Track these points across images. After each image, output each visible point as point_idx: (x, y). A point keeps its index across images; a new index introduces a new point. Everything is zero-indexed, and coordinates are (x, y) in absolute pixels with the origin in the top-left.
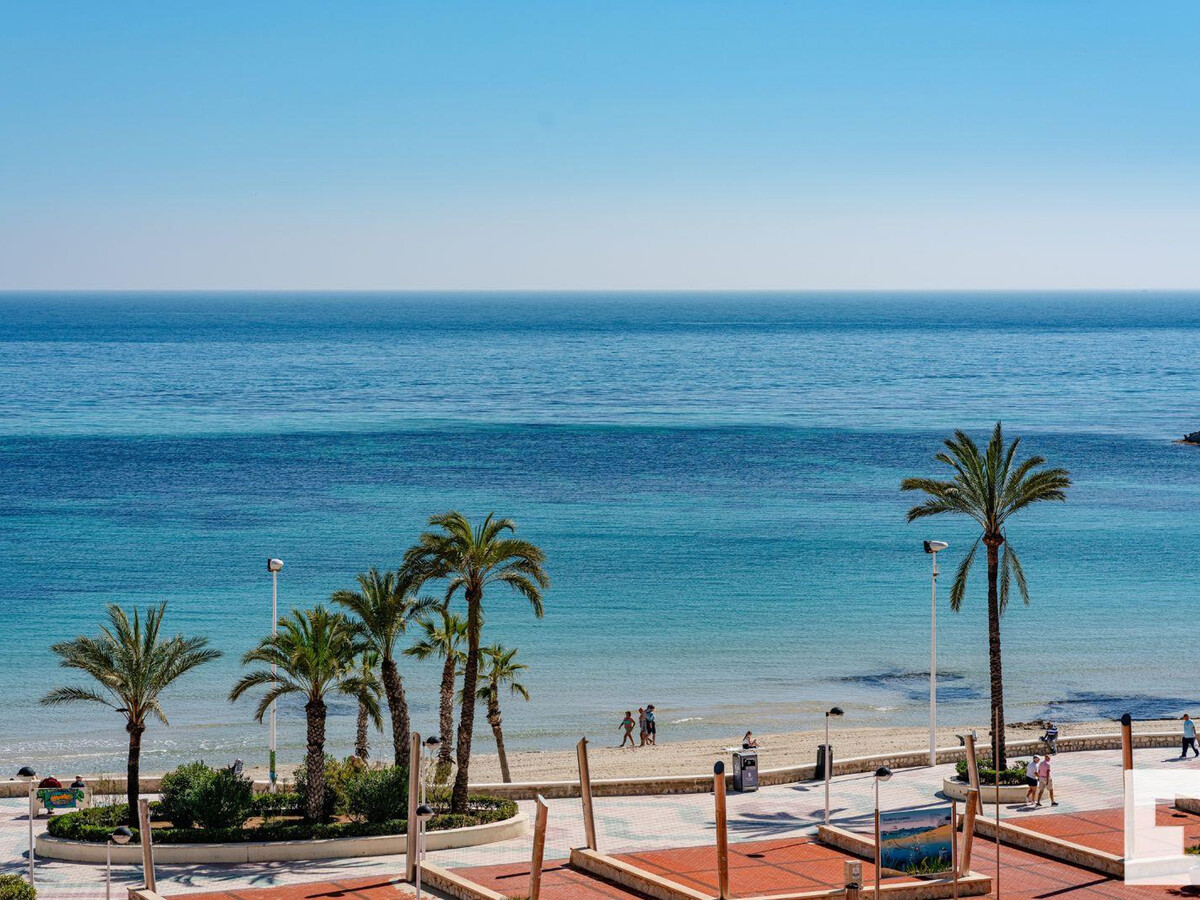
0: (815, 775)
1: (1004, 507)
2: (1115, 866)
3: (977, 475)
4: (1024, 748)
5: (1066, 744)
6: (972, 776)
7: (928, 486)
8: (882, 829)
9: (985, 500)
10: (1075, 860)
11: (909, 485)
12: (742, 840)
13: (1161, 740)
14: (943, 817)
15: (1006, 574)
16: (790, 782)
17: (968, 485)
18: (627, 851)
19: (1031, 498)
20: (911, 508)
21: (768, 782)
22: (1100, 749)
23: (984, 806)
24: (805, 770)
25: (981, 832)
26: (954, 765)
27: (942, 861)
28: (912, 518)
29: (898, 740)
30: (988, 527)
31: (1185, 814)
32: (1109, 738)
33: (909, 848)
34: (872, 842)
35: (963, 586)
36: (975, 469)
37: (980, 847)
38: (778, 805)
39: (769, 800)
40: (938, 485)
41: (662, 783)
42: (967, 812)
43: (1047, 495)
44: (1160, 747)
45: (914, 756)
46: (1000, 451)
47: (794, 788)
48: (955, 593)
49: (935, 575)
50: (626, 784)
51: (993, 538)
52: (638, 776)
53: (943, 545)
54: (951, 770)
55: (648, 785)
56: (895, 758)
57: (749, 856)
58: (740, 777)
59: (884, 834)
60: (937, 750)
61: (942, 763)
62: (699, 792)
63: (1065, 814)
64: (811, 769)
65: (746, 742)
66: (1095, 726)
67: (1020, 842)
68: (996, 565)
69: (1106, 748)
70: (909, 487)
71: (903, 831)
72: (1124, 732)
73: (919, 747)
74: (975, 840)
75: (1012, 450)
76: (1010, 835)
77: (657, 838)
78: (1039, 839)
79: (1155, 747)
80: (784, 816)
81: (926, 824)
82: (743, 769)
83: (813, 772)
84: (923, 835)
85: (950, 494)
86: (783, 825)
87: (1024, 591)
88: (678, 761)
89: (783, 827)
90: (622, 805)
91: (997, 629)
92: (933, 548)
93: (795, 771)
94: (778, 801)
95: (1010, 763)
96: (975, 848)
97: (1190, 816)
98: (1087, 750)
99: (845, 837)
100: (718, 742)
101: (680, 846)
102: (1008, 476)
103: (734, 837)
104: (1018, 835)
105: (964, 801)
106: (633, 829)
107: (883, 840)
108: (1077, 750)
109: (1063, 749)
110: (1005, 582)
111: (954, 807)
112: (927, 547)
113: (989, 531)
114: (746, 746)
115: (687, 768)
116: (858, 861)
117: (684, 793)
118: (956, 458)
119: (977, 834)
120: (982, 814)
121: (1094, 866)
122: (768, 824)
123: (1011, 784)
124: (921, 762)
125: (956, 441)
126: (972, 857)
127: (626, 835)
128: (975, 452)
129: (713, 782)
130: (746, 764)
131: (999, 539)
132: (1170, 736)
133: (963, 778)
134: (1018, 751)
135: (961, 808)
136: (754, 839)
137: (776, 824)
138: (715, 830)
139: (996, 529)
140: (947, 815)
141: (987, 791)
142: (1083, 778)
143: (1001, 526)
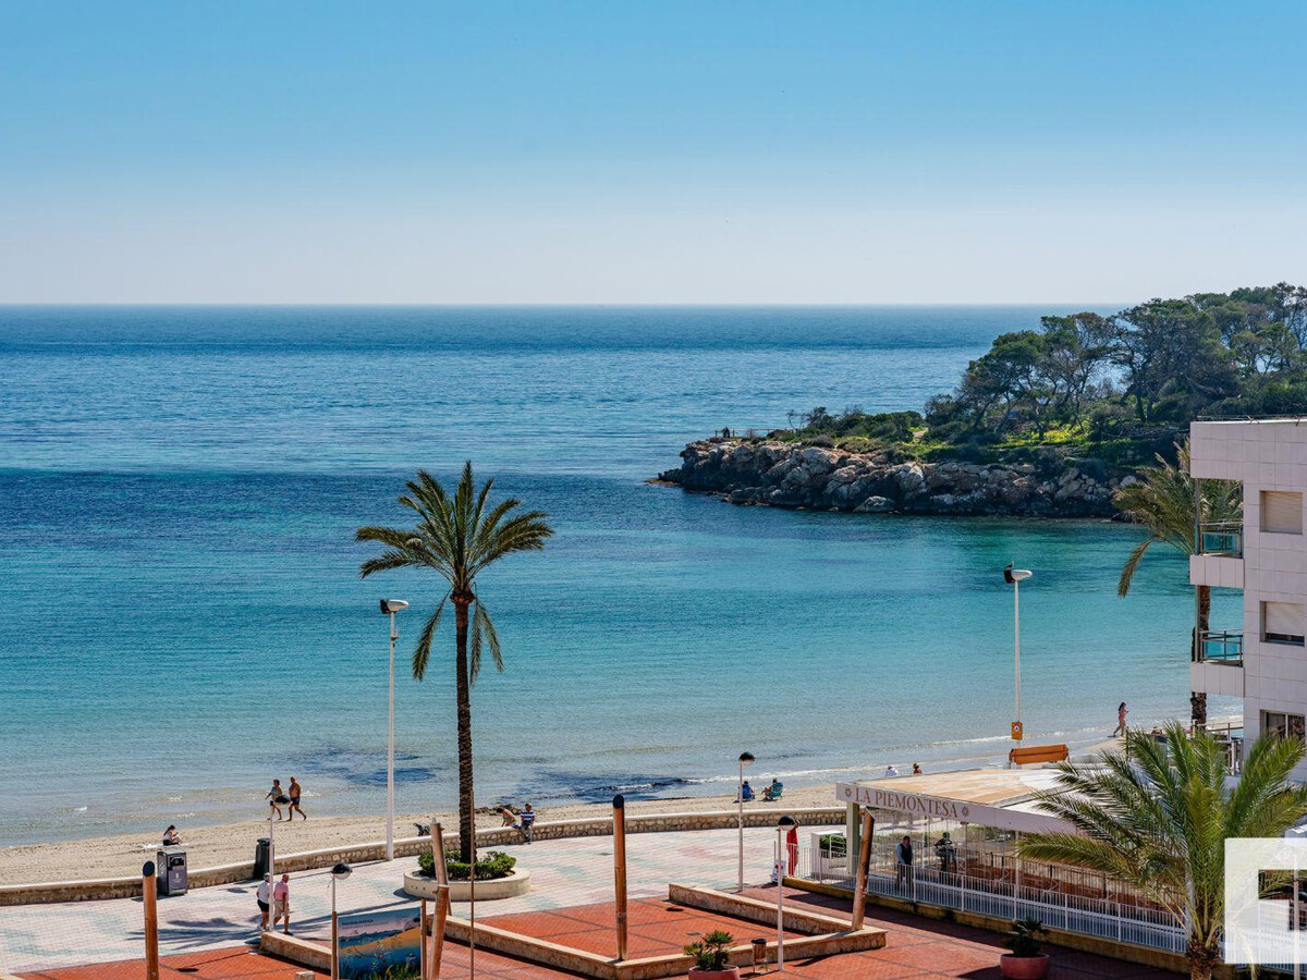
0: (254, 873)
1: (475, 560)
2: (603, 968)
3: (444, 523)
4: (494, 837)
5: (543, 830)
6: (439, 870)
7: (388, 536)
8: (341, 933)
9: (453, 552)
10: (559, 964)
11: (364, 535)
12: (172, 953)
13: (651, 823)
14: (410, 919)
15: (477, 638)
16: (225, 883)
17: (435, 535)
18: (35, 969)
19: (506, 549)
20: (364, 561)
21: (197, 884)
22: (581, 835)
23: (452, 904)
24: (241, 869)
25: (450, 934)
26: (416, 858)
27: (410, 969)
28: (366, 573)
29: (345, 831)
30: (456, 582)
31: (680, 907)
32: (591, 823)
33: (371, 956)
34: (329, 951)
35: (427, 651)
36: (442, 516)
37: (450, 952)
38: (213, 910)
39: (200, 904)
40: (400, 536)
41: (73, 888)
42: (437, 912)
43: (522, 545)
44: (648, 832)
45: (368, 849)
46: (470, 494)
47: (230, 890)
48: (417, 660)
49: (393, 639)
50: (30, 890)
51: (463, 595)
52: (40, 881)
53: (403, 604)
54: (413, 864)
55: (56, 890)
56: (346, 852)
57: (180, 970)
58: (165, 878)
59: (343, 940)
60: (395, 841)
61: (401, 856)
62: (117, 897)
63: (544, 911)
64: (248, 867)
65: (167, 837)
66: (570, 809)
67: (495, 945)
68: (465, 627)
69: (587, 834)
70: (365, 537)
71: (365, 936)
72: (617, 816)
73: (369, 839)
74: (446, 944)
75: (484, 493)
76: (484, 936)
77: (70, 952)
78: (517, 941)
79: (644, 832)
80: (219, 922)
81: (391, 927)
82: (169, 869)
83: (251, 871)
84: (388, 939)
85: (413, 545)
86: (219, 933)
87: (497, 656)
88: (87, 862)
89: (220, 936)
90: (26, 915)
91: (467, 700)
92: (392, 608)
93: (229, 870)
94: (212, 906)
95: (482, 854)
96: (445, 953)
97: (687, 909)
98: (566, 837)
99: (292, 944)
100: (133, 838)
101: (98, 961)
102: (480, 523)
103: (165, 948)
104: (492, 936)
105: (433, 900)
106: (43, 943)
107: (342, 947)
108: (555, 838)
109: (539, 836)
110: (477, 647)
111: (424, 906)
112: (384, 607)
113: (457, 587)
114: (166, 843)
115: (96, 871)
116: (311, 972)
117: (99, 899)
118: (419, 501)
119: (447, 938)
120: (450, 914)
121: (580, 970)
122: (202, 933)
123: (482, 879)
124: (375, 856)
125: (420, 484)
126: (442, 964)
127: (33, 950)
128: (441, 495)
129: (141, 885)
130: (173, 864)
131: (471, 597)
132: (661, 819)
133: (428, 872)
134: (489, 840)
135: (431, 908)
136: (186, 950)
137: (211, 932)
138: (144, 941)
139: (466, 585)
140: (416, 916)
141: (458, 887)
142: (564, 870)
143: (472, 581)
